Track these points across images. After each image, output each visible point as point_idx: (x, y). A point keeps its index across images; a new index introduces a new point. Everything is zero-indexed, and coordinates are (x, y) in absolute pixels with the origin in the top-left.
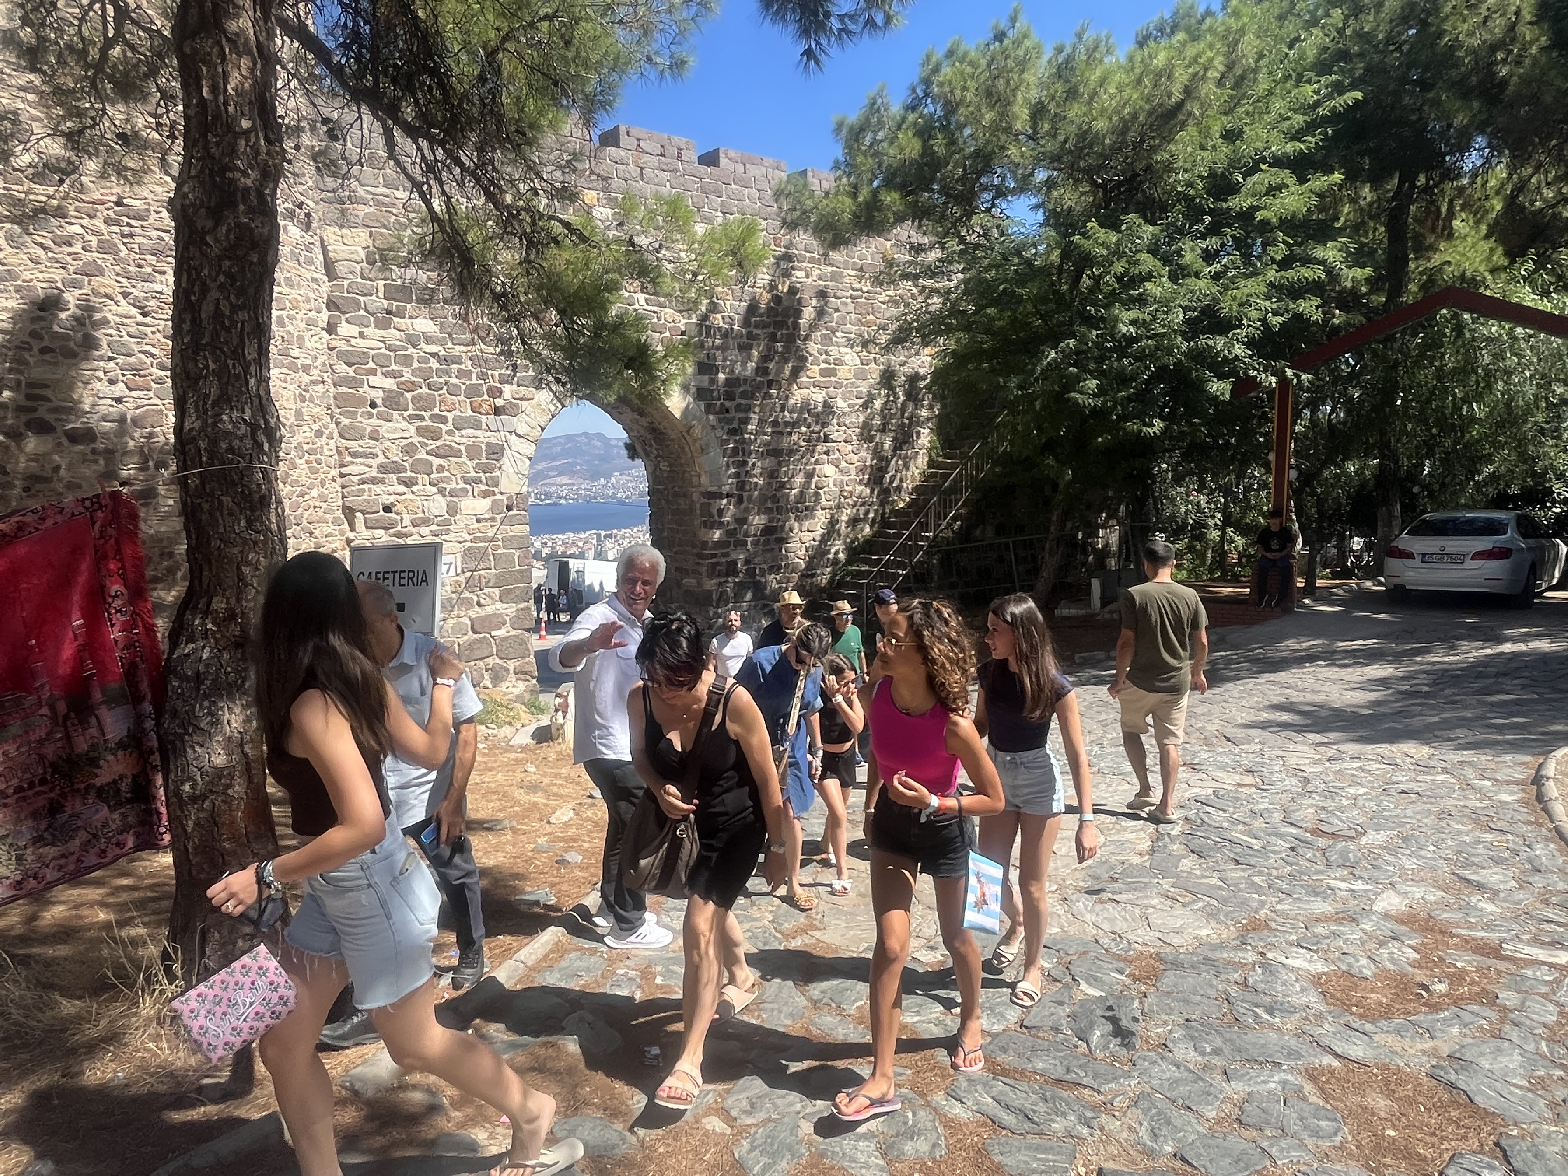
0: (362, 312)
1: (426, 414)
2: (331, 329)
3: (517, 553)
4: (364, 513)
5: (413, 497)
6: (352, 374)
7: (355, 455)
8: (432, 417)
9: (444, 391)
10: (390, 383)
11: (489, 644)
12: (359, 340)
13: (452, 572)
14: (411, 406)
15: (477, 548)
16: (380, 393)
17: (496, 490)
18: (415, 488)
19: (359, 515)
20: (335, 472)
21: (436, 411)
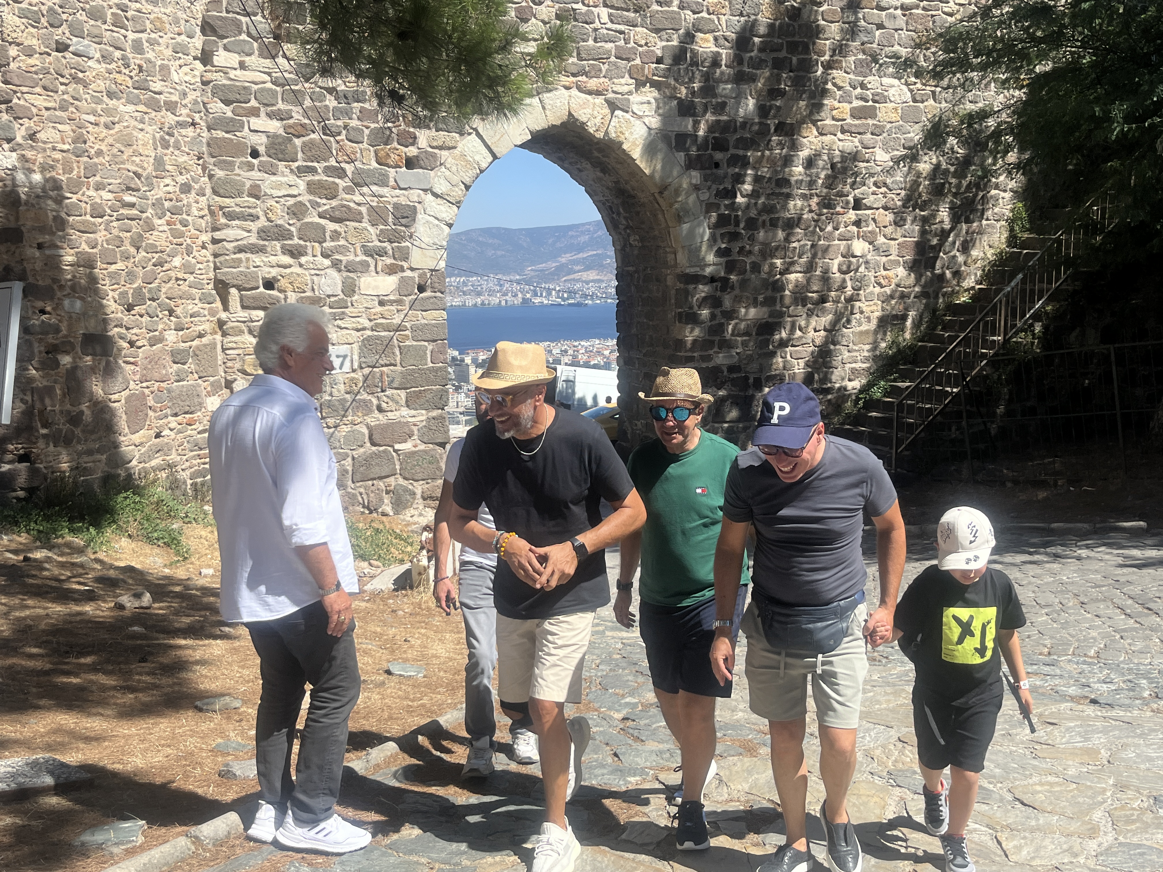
0: (244, 37)
1: (320, 166)
2: (206, 58)
3: (430, 347)
4: (240, 289)
5: (299, 270)
6: (229, 114)
7: (231, 216)
8: (328, 170)
9: (343, 137)
10: (275, 126)
11: (391, 459)
12: (238, 72)
13: (347, 367)
14: (300, 155)
15: (378, 338)
16: (264, 139)
17: (405, 265)
18: (303, 260)
19: (233, 291)
20: (205, 237)
21: (333, 162)
